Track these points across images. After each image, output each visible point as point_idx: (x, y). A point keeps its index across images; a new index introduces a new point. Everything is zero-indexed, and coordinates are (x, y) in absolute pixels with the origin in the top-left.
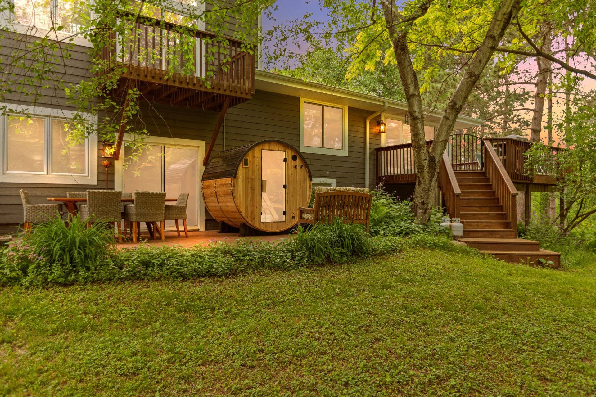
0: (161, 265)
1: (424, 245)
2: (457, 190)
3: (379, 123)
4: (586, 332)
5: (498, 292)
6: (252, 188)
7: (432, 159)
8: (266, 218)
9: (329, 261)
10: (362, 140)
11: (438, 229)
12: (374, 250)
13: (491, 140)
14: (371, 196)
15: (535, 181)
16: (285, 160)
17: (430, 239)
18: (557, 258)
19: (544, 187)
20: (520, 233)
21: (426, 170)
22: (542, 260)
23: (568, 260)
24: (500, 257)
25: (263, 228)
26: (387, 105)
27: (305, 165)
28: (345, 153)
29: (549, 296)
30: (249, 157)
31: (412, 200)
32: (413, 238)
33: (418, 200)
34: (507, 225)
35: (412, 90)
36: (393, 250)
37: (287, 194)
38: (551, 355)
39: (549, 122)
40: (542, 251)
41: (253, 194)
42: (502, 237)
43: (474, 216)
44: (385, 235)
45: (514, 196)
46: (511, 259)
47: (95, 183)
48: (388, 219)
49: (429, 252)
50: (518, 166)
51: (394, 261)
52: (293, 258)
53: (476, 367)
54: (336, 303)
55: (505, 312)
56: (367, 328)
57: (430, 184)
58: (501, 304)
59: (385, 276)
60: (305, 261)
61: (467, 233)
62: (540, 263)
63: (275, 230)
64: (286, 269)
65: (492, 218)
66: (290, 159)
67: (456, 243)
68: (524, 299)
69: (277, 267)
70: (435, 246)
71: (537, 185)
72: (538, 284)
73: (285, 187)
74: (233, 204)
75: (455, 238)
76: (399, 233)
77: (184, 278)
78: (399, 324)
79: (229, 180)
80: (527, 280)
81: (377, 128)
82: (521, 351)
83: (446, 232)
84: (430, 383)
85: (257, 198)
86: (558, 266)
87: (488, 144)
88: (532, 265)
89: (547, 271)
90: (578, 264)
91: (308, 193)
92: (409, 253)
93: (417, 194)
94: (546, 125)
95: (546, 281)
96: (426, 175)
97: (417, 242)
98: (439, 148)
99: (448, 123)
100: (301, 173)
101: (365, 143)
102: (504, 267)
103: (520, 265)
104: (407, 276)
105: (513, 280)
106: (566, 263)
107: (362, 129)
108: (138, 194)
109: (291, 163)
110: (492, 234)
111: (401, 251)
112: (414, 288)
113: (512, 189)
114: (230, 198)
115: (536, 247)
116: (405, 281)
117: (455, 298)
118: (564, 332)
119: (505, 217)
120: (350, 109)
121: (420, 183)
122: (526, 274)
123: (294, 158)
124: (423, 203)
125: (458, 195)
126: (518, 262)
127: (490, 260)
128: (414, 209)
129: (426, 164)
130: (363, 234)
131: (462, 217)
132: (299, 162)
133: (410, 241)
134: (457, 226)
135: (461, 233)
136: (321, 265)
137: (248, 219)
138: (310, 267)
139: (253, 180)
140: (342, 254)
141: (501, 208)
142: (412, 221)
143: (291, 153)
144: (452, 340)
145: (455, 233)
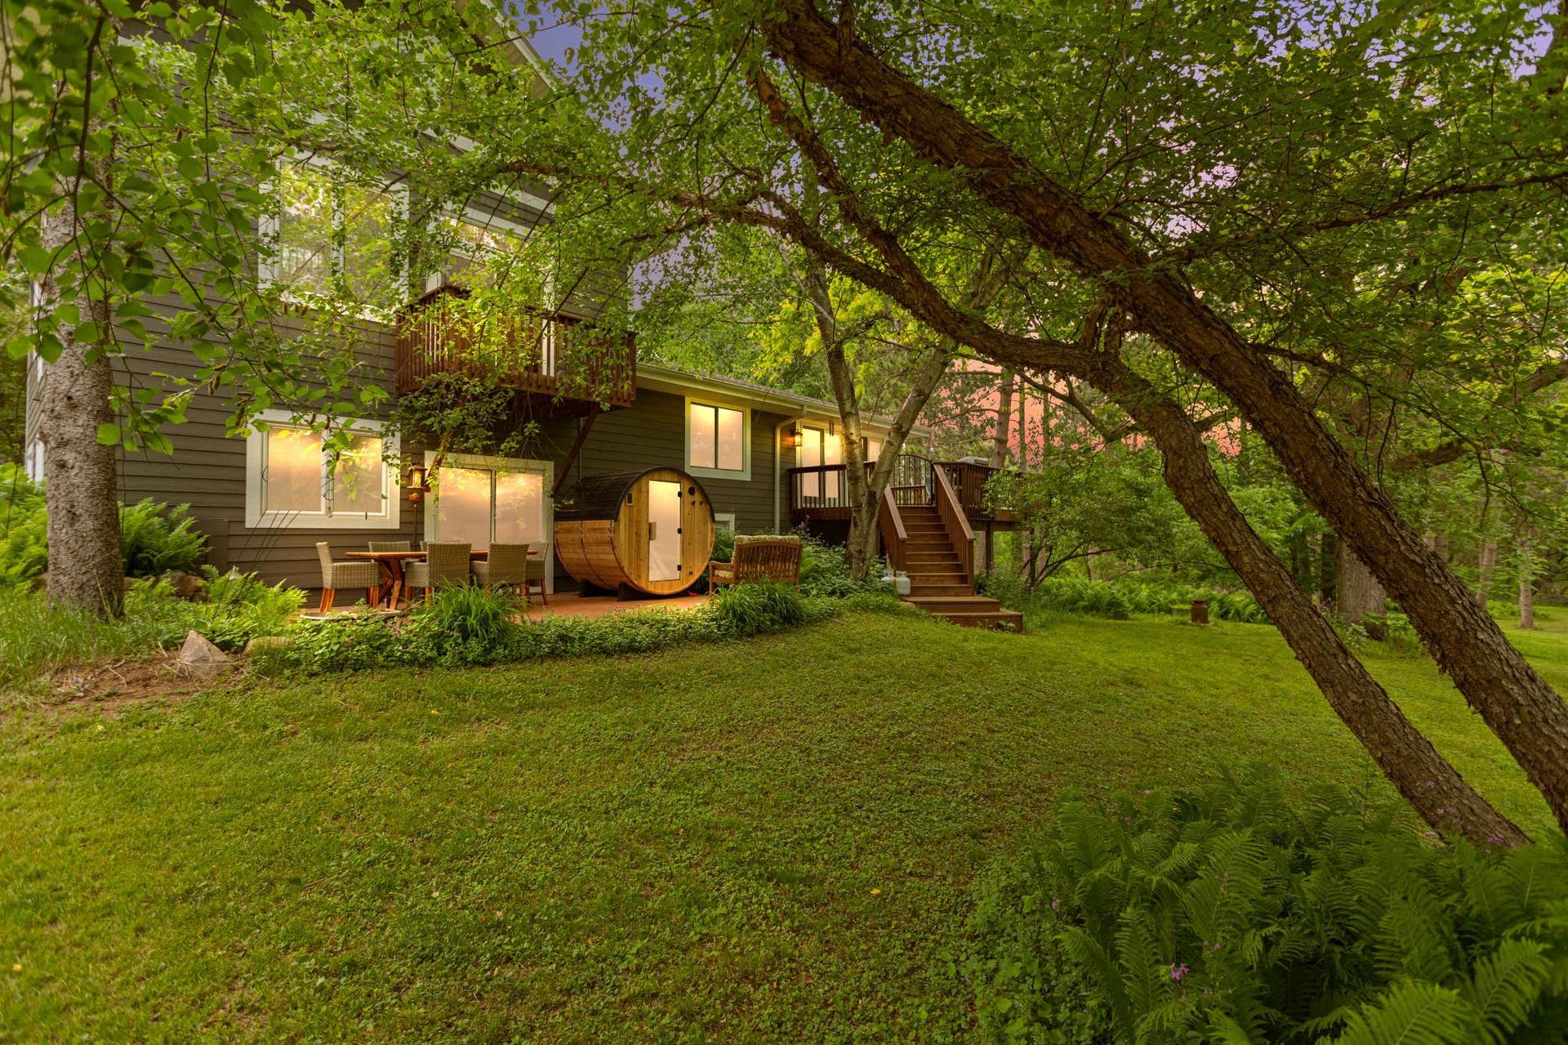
0: (582, 639)
1: (865, 608)
2: (902, 533)
3: (793, 433)
4: (1037, 694)
5: (952, 659)
6: (638, 535)
7: (872, 495)
8: (655, 575)
9: (759, 631)
10: (769, 457)
11: (879, 585)
12: (809, 616)
13: (943, 465)
14: (801, 547)
15: (998, 519)
16: (680, 494)
17: (873, 599)
18: (1018, 620)
19: (1009, 525)
20: (980, 588)
21: (865, 508)
22: (1002, 623)
23: (1031, 622)
24: (954, 620)
25: (651, 589)
26: (806, 409)
27: (706, 500)
28: (747, 477)
29: (1005, 661)
30: (634, 492)
31: (845, 546)
32: (852, 598)
33: (852, 548)
34: (963, 579)
35: (848, 407)
36: (830, 615)
37: (683, 541)
38: (1000, 713)
39: (1021, 422)
40: (1004, 611)
41: (638, 542)
42: (957, 595)
43: (923, 568)
44: (818, 596)
45: (971, 542)
46: (967, 622)
47: (397, 526)
48: (817, 573)
49: (873, 617)
50: (977, 497)
51: (833, 628)
52: (719, 627)
53: (933, 725)
54: (785, 676)
55: (959, 678)
56: (825, 697)
57: (869, 526)
58: (955, 671)
59: (828, 646)
60: (734, 630)
61: (915, 591)
62: (1000, 627)
63: (666, 592)
64: (714, 642)
65: (945, 569)
66: (686, 493)
67: (904, 604)
68: (980, 665)
69: (705, 639)
70: (879, 608)
71: (1000, 523)
72: (994, 649)
73: (680, 531)
74: (612, 557)
75: (902, 597)
76: (832, 593)
77: (607, 653)
78: (855, 692)
79: (606, 524)
80: (985, 645)
81: (790, 439)
82: (973, 711)
83: (889, 589)
84: (894, 737)
85: (643, 546)
86: (1020, 629)
87: (939, 470)
88: (990, 629)
89: (1007, 635)
90: (1043, 626)
91: (710, 539)
92: (849, 618)
93: (852, 540)
94: (1017, 427)
95: (1004, 646)
96: (864, 515)
97: (857, 604)
98: (881, 481)
99: (892, 449)
100: (700, 511)
101: (774, 462)
102: (959, 632)
103: (978, 630)
104: (852, 646)
105: (969, 646)
106: (1030, 626)
107: (769, 441)
108: (493, 547)
109: (688, 498)
110: (944, 591)
111: (839, 615)
112: (863, 658)
113: (969, 533)
114: (608, 549)
115: (995, 606)
116: (853, 651)
117: (907, 666)
118: (1016, 695)
119: (959, 568)
120: (754, 413)
121: (856, 525)
122: (983, 638)
123: (692, 491)
124: (860, 552)
125: (903, 541)
126: (975, 625)
127: (944, 625)
128: (847, 559)
129: (864, 500)
130: (797, 595)
131: (908, 569)
132: (697, 497)
133: (849, 603)
134: (903, 581)
135: (907, 591)
136: (751, 635)
137: (633, 578)
138: (739, 637)
139: (638, 522)
140: (773, 621)
141: (955, 557)
142: (847, 576)
143: (687, 486)
144: (908, 704)
145: (901, 591)
